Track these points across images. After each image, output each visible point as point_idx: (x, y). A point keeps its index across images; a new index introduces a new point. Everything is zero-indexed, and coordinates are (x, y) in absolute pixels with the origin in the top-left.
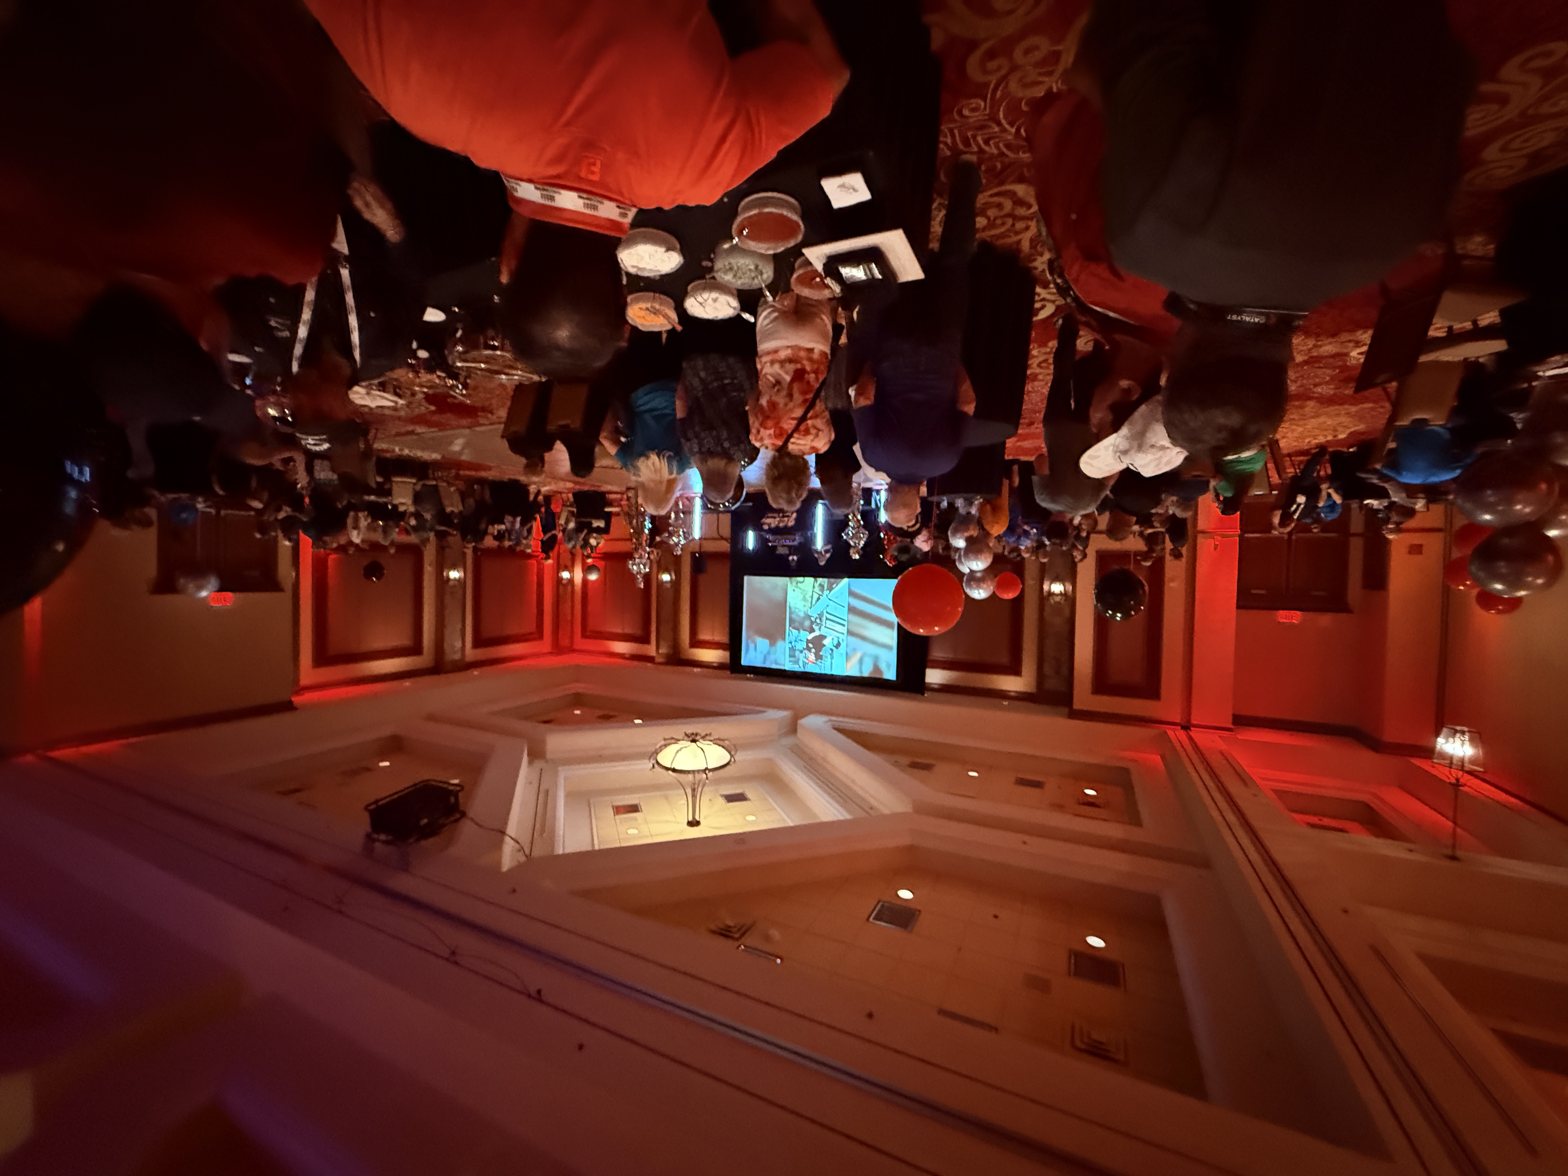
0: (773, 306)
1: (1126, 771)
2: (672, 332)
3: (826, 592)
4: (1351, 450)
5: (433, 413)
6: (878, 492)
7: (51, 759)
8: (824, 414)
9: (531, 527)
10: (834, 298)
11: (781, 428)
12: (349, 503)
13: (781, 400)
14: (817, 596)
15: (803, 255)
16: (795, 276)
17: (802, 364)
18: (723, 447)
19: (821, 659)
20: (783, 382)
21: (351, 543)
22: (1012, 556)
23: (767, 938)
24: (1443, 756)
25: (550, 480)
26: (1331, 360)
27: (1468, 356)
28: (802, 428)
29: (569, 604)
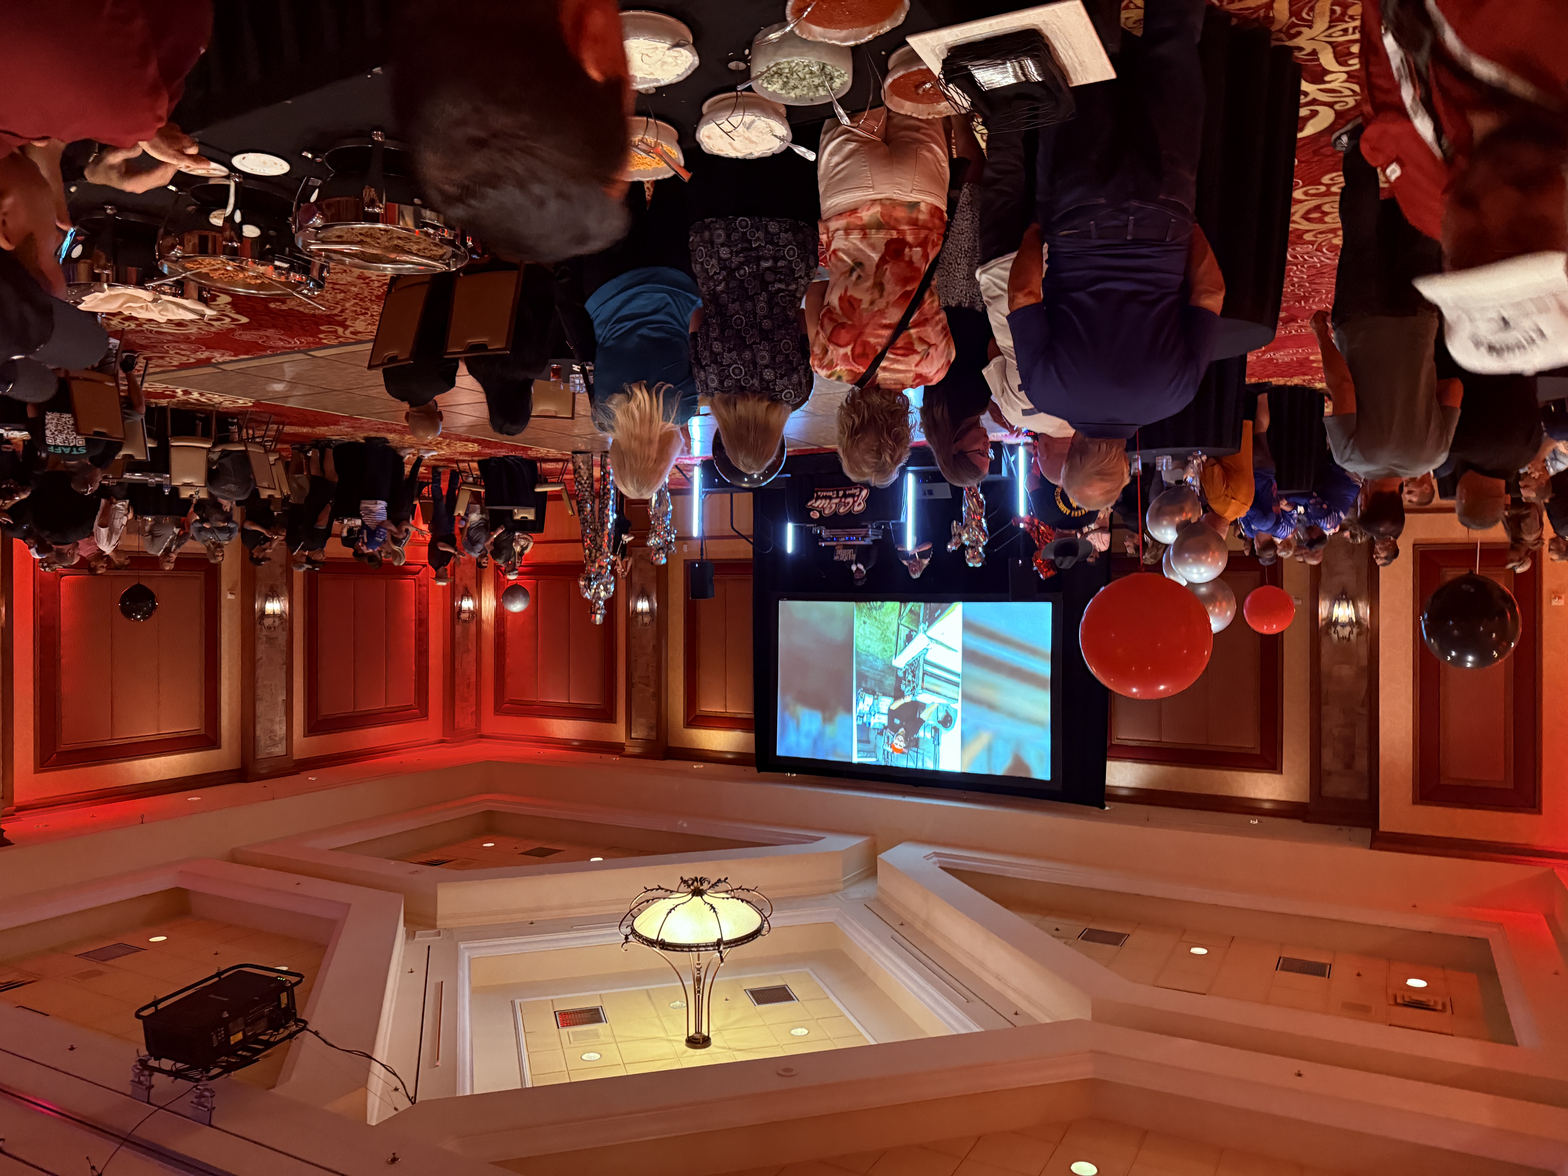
0: (850, 133)
1: (1483, 944)
3: (922, 627)
5: (243, 326)
8: (939, 317)
11: (866, 344)
13: (862, 293)
14: (907, 631)
15: (907, 44)
16: (889, 80)
17: (899, 232)
20: (867, 263)
28: (900, 342)
29: (472, 655)
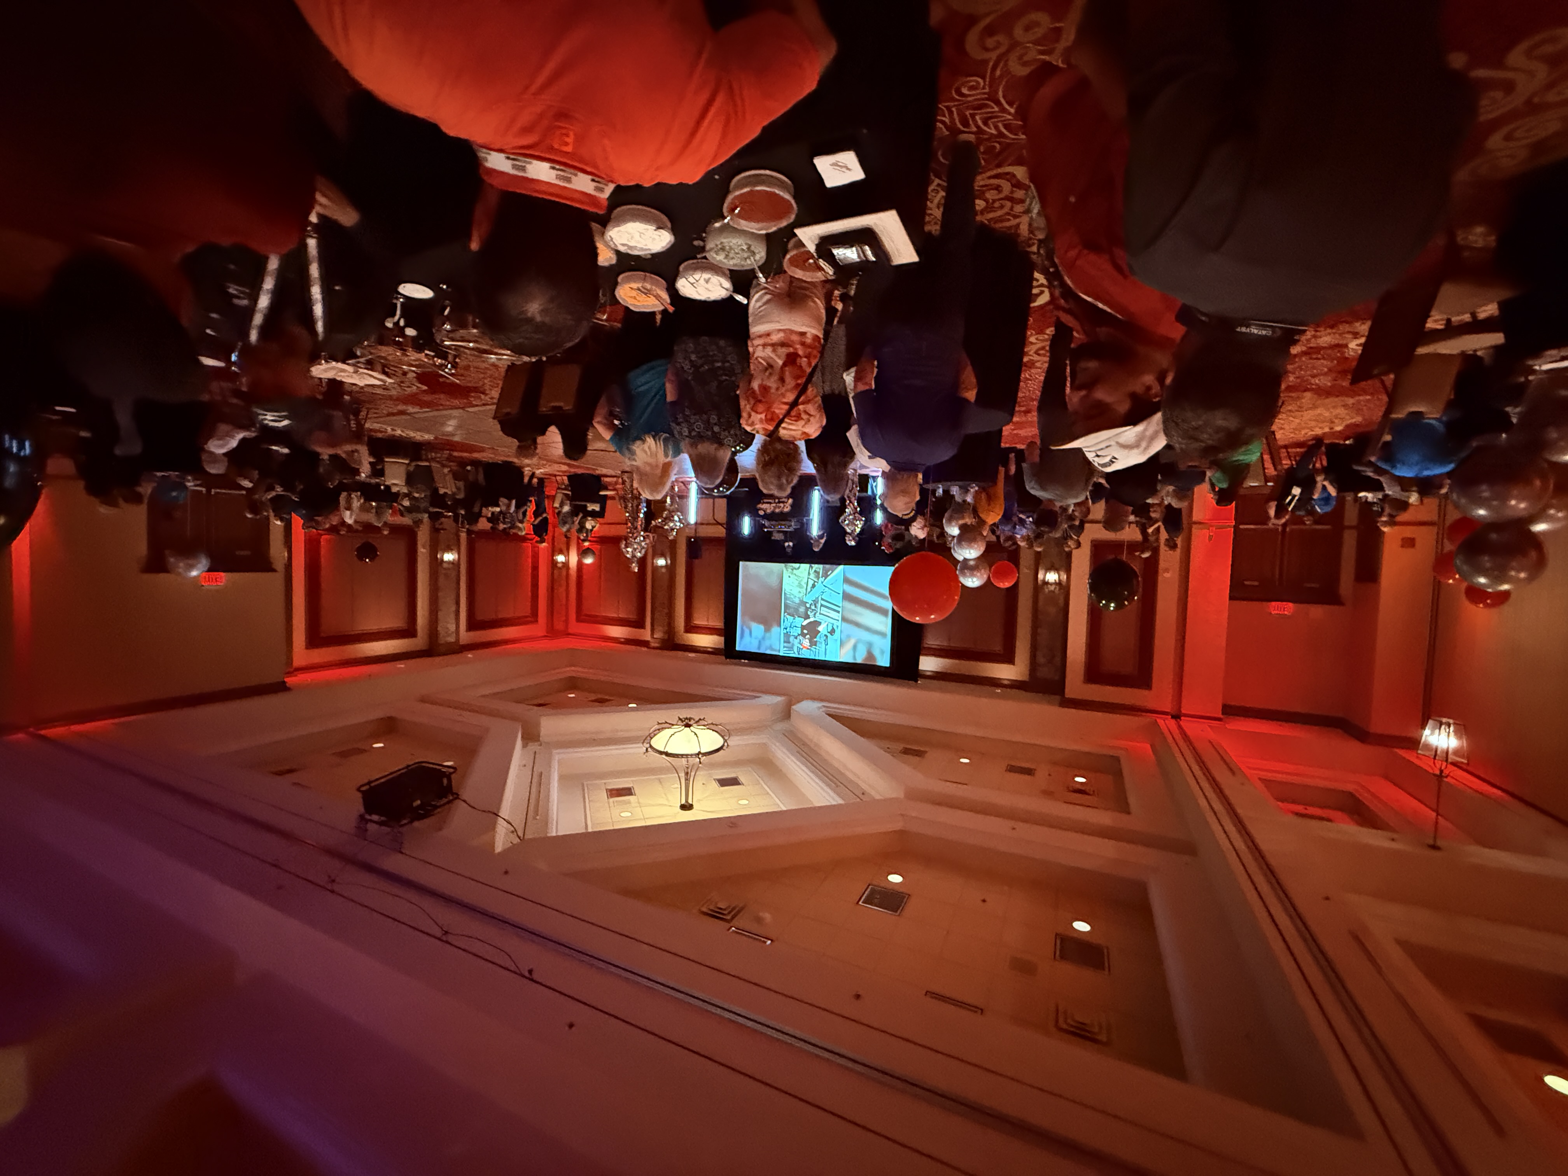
0: (765, 288)
1: (1117, 759)
2: (664, 312)
3: (821, 579)
4: (1347, 442)
5: (424, 392)
6: (875, 478)
7: (44, 738)
8: (817, 399)
9: (526, 511)
10: (827, 281)
11: (773, 413)
12: (341, 483)
13: (772, 383)
14: (813, 582)
15: (795, 235)
16: (788, 256)
17: (795, 348)
18: (713, 432)
19: (816, 645)
20: (775, 366)
21: (343, 523)
22: (1007, 545)
23: (759, 920)
24: (1427, 747)
25: (545, 462)
26: (1329, 352)
27: (1464, 349)
28: (793, 413)
29: (564, 587)
